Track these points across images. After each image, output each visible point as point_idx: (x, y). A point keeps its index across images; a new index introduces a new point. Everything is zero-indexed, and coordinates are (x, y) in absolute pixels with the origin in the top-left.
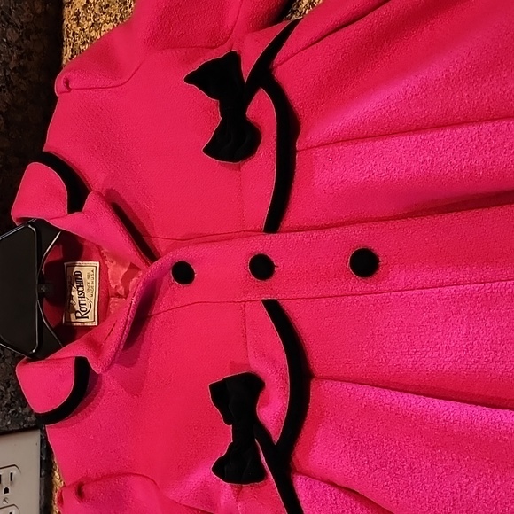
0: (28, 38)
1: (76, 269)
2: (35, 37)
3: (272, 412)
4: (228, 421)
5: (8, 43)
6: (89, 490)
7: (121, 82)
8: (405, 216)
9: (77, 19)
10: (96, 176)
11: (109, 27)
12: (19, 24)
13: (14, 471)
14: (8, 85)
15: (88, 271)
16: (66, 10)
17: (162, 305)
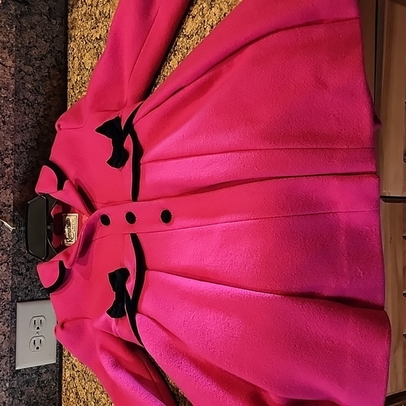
0: (49, 99)
1: (67, 217)
2: (53, 99)
3: (130, 286)
4: (114, 290)
5: (38, 104)
6: (66, 325)
7: (81, 126)
8: (180, 195)
9: (73, 89)
10: (71, 172)
11: (84, 94)
12: (44, 93)
13: (42, 318)
14: (38, 124)
15: (73, 218)
16: (69, 83)
17: (97, 236)
